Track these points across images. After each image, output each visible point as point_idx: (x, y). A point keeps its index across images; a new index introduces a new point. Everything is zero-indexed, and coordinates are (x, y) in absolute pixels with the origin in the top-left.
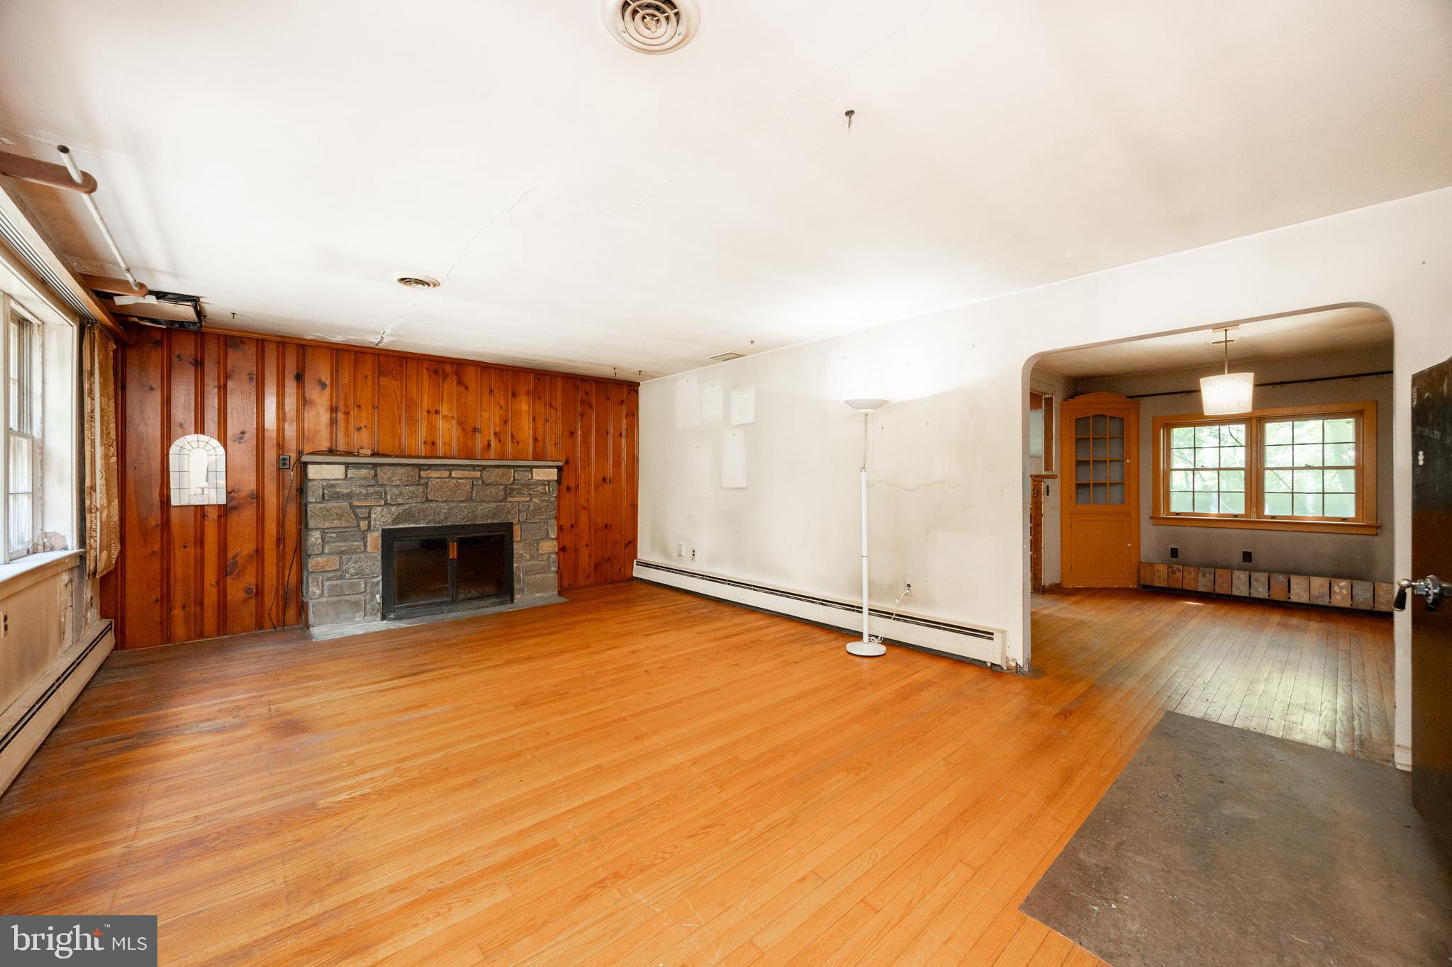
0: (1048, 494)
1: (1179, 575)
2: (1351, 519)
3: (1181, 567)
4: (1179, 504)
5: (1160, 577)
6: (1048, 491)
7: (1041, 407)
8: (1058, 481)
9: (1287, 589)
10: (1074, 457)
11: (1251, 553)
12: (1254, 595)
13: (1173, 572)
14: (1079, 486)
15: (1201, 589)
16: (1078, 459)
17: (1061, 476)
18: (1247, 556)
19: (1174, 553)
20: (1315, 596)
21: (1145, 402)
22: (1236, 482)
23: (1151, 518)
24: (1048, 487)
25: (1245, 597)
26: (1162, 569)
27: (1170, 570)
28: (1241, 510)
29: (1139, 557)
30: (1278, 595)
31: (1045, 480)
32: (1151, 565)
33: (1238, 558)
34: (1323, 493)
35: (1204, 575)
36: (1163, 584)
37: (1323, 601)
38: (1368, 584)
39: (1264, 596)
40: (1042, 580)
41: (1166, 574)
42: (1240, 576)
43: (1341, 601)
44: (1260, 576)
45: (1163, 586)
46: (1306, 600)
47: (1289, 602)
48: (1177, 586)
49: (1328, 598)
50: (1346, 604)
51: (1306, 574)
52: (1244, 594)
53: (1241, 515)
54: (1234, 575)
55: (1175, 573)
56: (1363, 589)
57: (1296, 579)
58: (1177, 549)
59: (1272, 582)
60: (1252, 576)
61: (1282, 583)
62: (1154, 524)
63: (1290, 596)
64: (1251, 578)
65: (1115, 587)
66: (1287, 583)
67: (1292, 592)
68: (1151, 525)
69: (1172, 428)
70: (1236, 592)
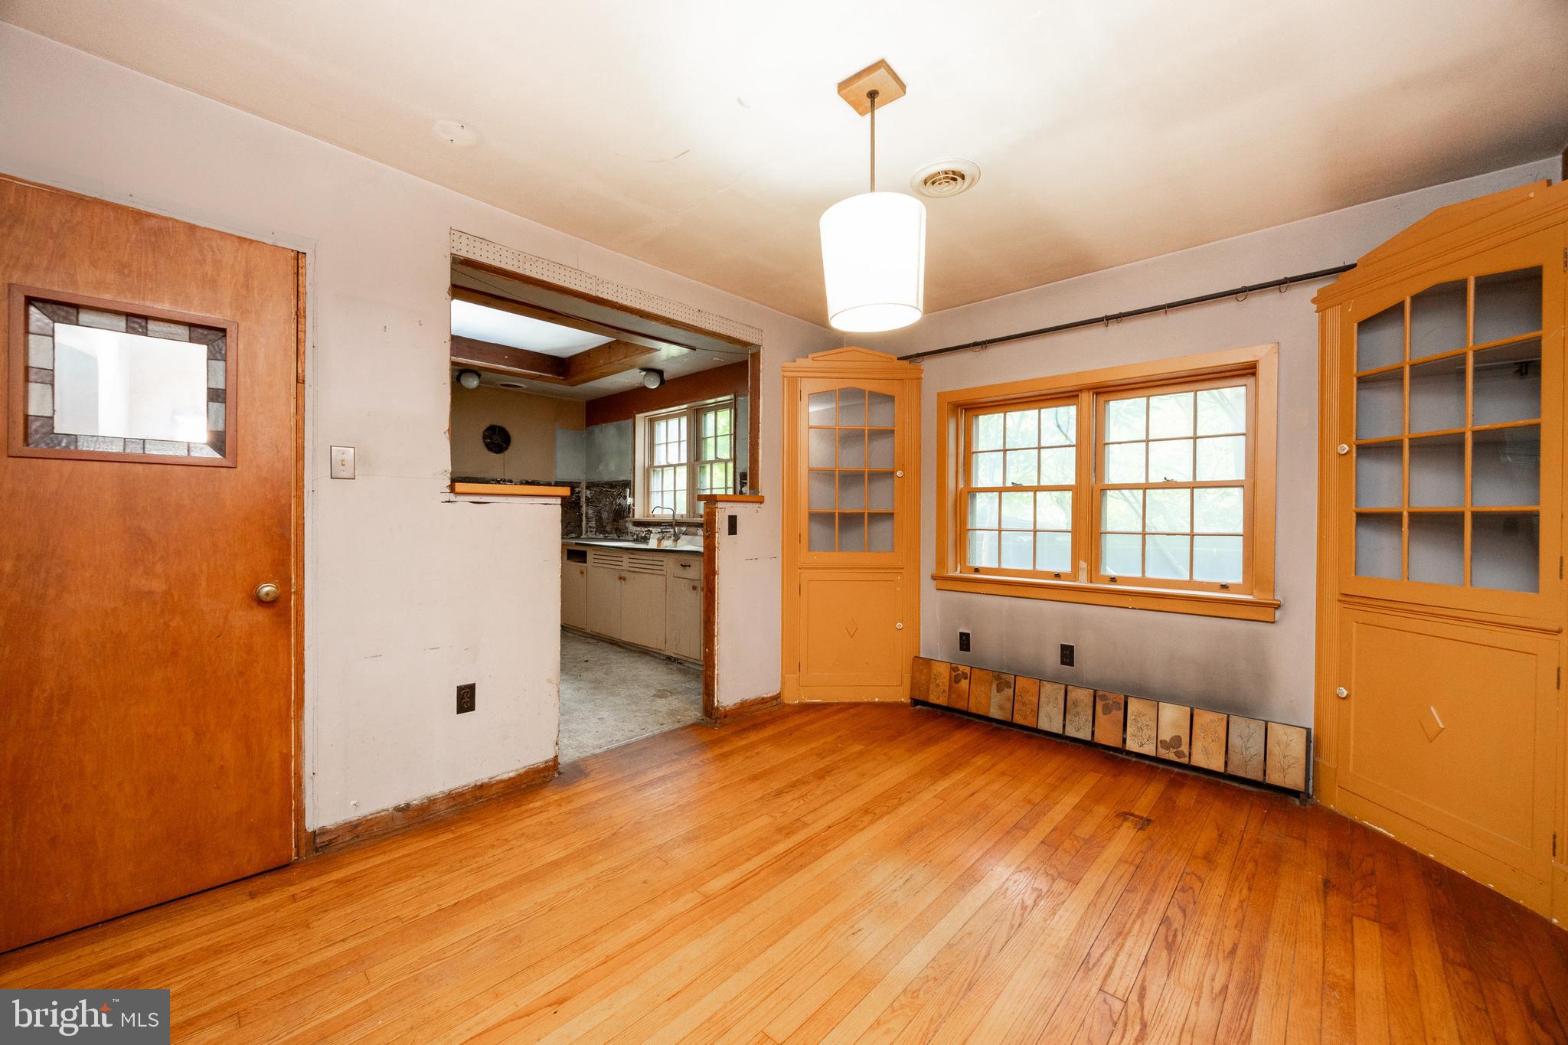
0: (732, 532)
1: (964, 684)
2: (1236, 588)
3: (970, 671)
4: (980, 553)
5: (937, 684)
6: (732, 526)
8: (765, 507)
9: (1122, 726)
10: (807, 466)
11: (1073, 647)
12: (1071, 732)
13: (957, 681)
14: (816, 516)
15: (995, 713)
18: (1067, 654)
19: (965, 641)
20: (1165, 742)
21: (929, 365)
22: (1057, 513)
23: (937, 578)
24: (733, 518)
25: (1057, 735)
26: (941, 672)
27: (954, 674)
29: (918, 651)
30: (1107, 735)
31: (728, 505)
32: (932, 664)
33: (1053, 657)
34: (1192, 535)
35: (1002, 689)
37: (1177, 754)
38: (1257, 728)
39: (1085, 734)
40: (714, 697)
41: (947, 681)
42: (1052, 694)
43: (1207, 756)
44: (1082, 696)
45: (942, 704)
46: (1149, 749)
47: (1122, 750)
48: (961, 705)
49: (1185, 748)
50: (1217, 765)
51: (1155, 697)
52: (1057, 728)
53: (1067, 577)
54: (1042, 690)
55: (960, 681)
56: (1246, 735)
57: (1134, 706)
58: (967, 635)
59: (1099, 708)
60: (1069, 694)
61: (1114, 712)
62: (938, 589)
63: (1124, 740)
64: (1068, 698)
65: (875, 702)
66: (1123, 711)
67: (1129, 730)
68: (934, 592)
69: (977, 416)
70: (1044, 724)
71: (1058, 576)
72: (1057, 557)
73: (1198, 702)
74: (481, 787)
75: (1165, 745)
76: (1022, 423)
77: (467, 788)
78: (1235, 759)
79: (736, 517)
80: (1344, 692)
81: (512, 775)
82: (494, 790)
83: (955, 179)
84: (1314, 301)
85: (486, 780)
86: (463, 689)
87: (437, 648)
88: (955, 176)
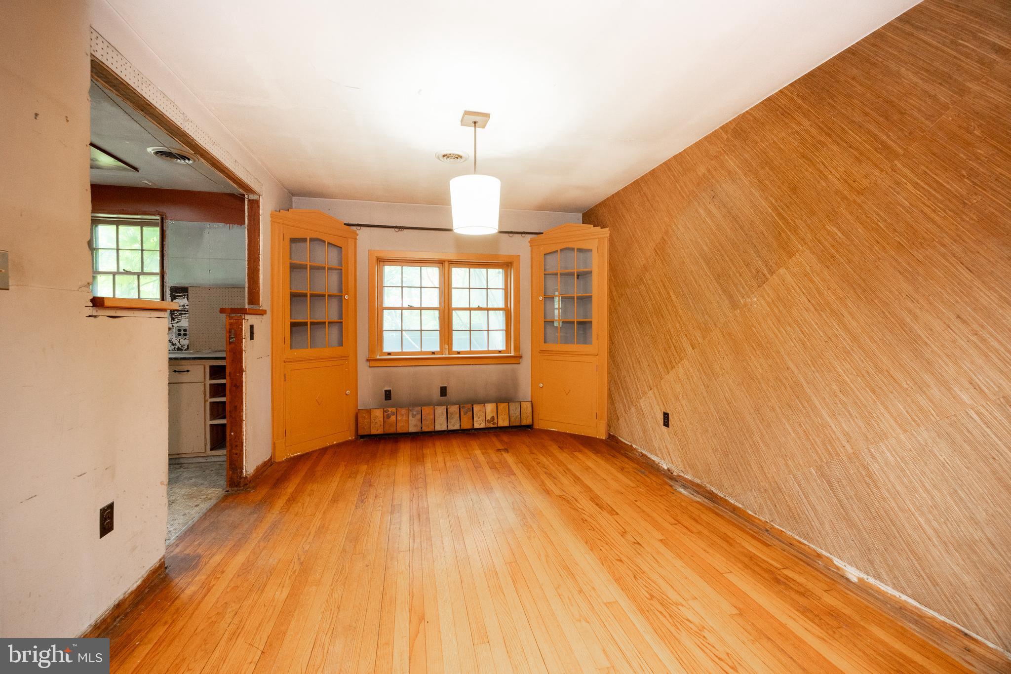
0: (252, 338)
1: (393, 418)
2: (504, 351)
3: (394, 410)
4: (391, 344)
5: (377, 423)
6: (252, 333)
7: (243, 223)
8: (267, 318)
9: (472, 418)
10: (289, 289)
11: (446, 387)
12: (451, 428)
13: (388, 417)
14: (294, 325)
15: (412, 429)
16: (294, 291)
17: (272, 311)
18: (443, 391)
19: (388, 395)
21: (362, 233)
22: (432, 321)
23: (368, 360)
24: (252, 327)
25: (444, 431)
26: (378, 414)
27: (386, 414)
28: (436, 348)
29: (357, 406)
30: (466, 425)
31: (247, 317)
32: (369, 411)
33: (437, 392)
35: (414, 416)
36: (380, 431)
37: (493, 424)
38: (517, 405)
39: (457, 427)
40: (243, 469)
41: (382, 419)
42: (440, 411)
43: (503, 422)
44: (454, 409)
45: (381, 433)
46: (483, 426)
47: (473, 429)
48: (392, 430)
49: (496, 421)
50: (506, 424)
51: (484, 402)
52: (444, 428)
53: (437, 353)
54: (436, 411)
55: (390, 417)
56: (514, 409)
57: (476, 408)
58: (390, 391)
59: (462, 413)
60: (448, 410)
61: (468, 413)
62: (370, 367)
63: (473, 425)
64: (448, 411)
65: (334, 444)
66: (471, 412)
67: (475, 419)
68: (367, 368)
69: (384, 265)
70: (438, 428)
71: (433, 353)
72: (432, 344)
73: (498, 401)
74: (118, 606)
75: (488, 421)
76: (412, 273)
77: (108, 611)
78: (512, 419)
79: (253, 325)
80: (541, 385)
81: (139, 583)
82: (127, 603)
83: (457, 158)
84: (529, 242)
85: (121, 597)
86: (106, 510)
87: (84, 474)
88: (458, 157)
